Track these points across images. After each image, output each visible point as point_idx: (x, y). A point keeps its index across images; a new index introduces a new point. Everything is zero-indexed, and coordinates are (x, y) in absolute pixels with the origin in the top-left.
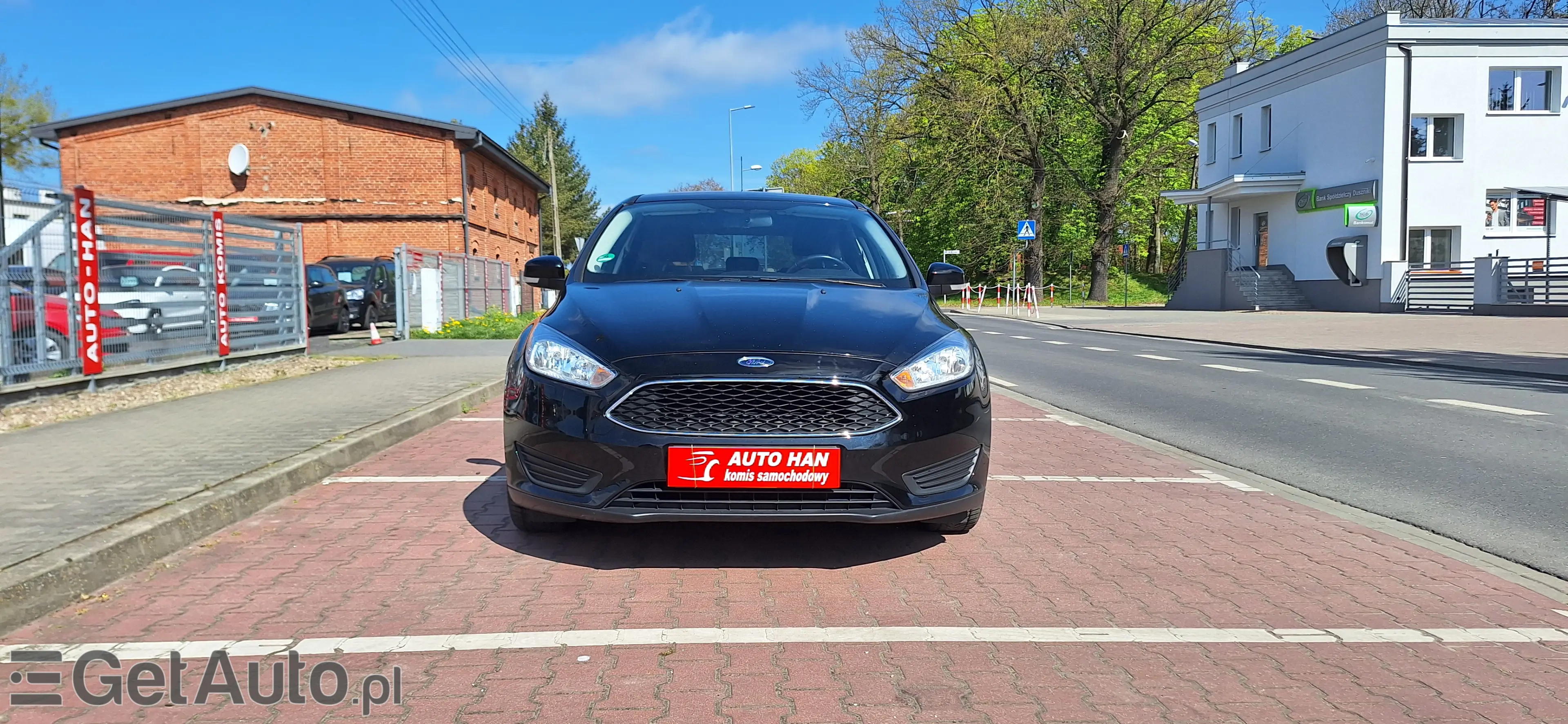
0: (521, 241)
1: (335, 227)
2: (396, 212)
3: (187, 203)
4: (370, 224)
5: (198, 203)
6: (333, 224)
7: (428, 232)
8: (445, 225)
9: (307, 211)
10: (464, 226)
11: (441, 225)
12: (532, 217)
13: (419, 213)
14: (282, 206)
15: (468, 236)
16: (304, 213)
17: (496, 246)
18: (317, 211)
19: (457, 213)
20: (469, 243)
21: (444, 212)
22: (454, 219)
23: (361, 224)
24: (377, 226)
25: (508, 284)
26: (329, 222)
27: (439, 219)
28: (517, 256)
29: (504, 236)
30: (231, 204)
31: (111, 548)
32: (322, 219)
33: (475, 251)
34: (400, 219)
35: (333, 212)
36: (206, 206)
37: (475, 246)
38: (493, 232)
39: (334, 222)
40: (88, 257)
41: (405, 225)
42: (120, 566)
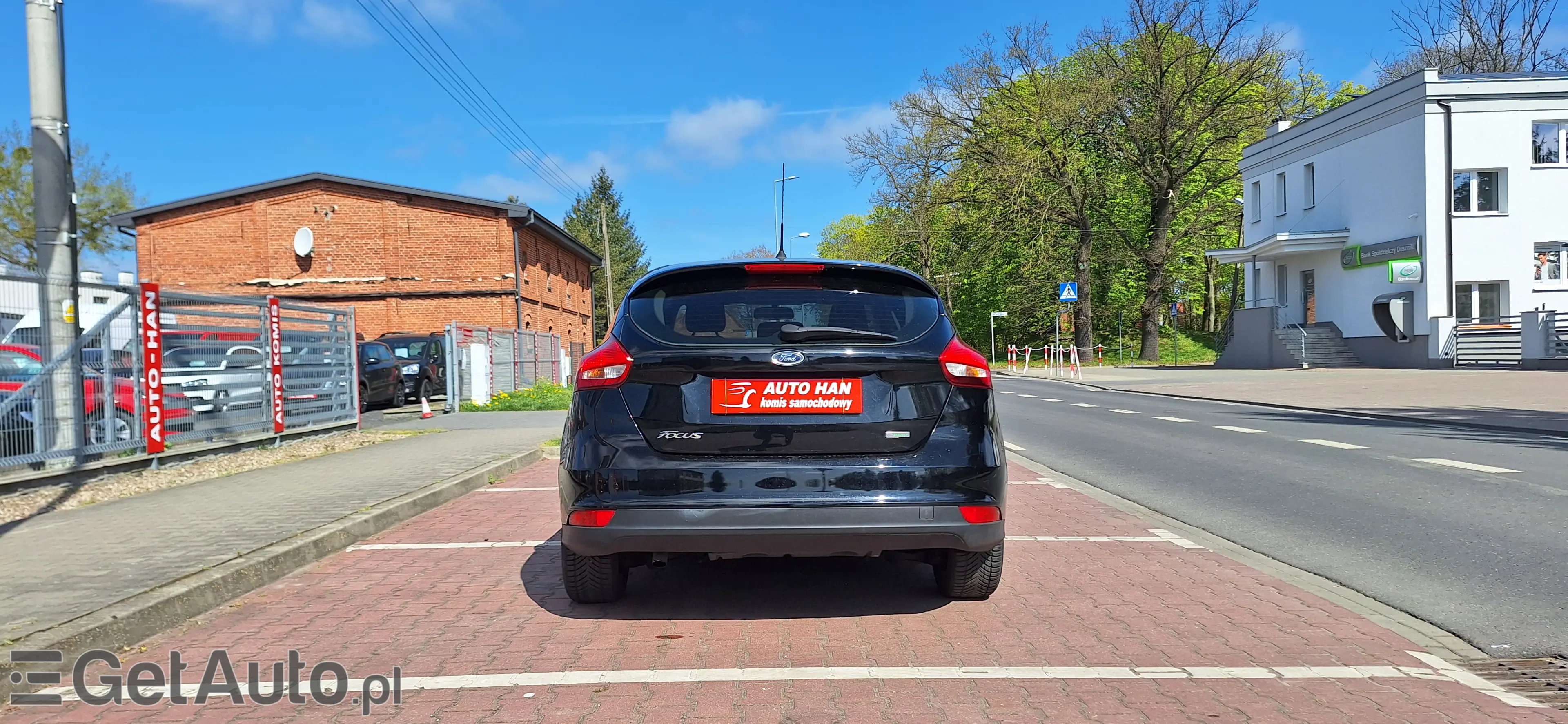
0: (574, 313)
1: (394, 304)
2: (453, 289)
3: (255, 284)
4: (428, 301)
5: (266, 284)
6: (393, 301)
7: (482, 307)
8: (498, 300)
9: (368, 290)
10: (517, 300)
11: (495, 300)
12: (585, 290)
13: (474, 289)
14: (345, 285)
15: (521, 308)
16: (366, 292)
17: (549, 318)
18: (378, 289)
19: (509, 287)
20: (522, 317)
21: (497, 288)
22: (507, 294)
23: (419, 301)
24: (435, 302)
25: (558, 355)
26: (388, 299)
27: (493, 294)
28: (570, 327)
29: (556, 308)
30: (296, 285)
31: (151, 607)
32: (382, 297)
33: (528, 324)
34: (456, 296)
35: (392, 290)
36: (273, 287)
37: (528, 319)
38: (545, 305)
39: (394, 299)
40: (153, 345)
41: (460, 300)
42: (158, 623)
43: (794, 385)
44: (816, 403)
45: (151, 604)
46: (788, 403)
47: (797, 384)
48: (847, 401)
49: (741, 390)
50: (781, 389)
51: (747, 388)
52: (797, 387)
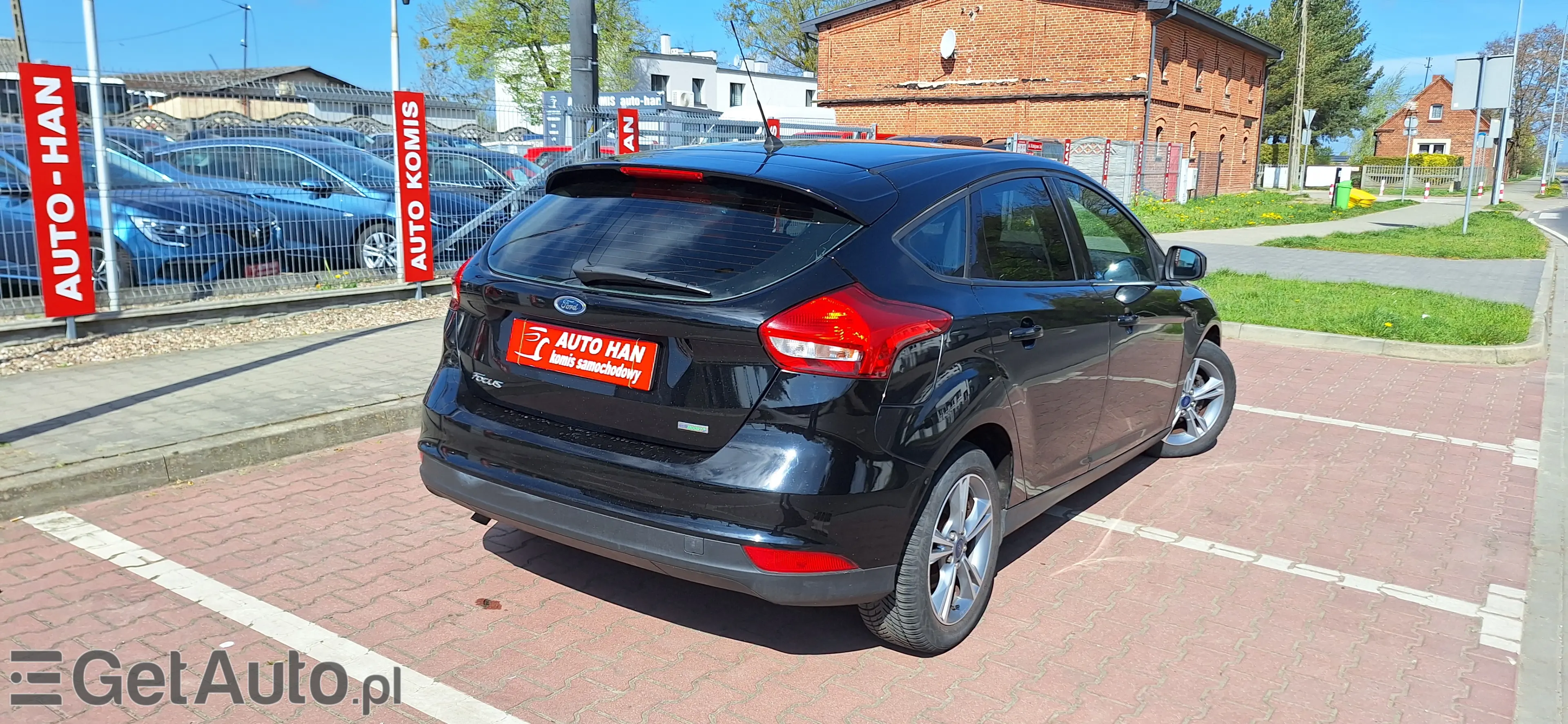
43: (587, 339)
44: (604, 369)
45: (230, 443)
46: (576, 363)
47: (590, 339)
48: (636, 371)
49: (536, 337)
50: (573, 344)
51: (543, 335)
52: (589, 343)
